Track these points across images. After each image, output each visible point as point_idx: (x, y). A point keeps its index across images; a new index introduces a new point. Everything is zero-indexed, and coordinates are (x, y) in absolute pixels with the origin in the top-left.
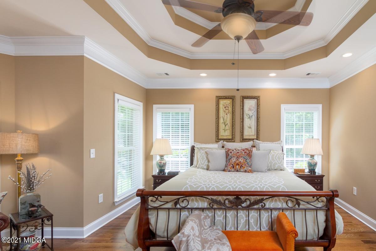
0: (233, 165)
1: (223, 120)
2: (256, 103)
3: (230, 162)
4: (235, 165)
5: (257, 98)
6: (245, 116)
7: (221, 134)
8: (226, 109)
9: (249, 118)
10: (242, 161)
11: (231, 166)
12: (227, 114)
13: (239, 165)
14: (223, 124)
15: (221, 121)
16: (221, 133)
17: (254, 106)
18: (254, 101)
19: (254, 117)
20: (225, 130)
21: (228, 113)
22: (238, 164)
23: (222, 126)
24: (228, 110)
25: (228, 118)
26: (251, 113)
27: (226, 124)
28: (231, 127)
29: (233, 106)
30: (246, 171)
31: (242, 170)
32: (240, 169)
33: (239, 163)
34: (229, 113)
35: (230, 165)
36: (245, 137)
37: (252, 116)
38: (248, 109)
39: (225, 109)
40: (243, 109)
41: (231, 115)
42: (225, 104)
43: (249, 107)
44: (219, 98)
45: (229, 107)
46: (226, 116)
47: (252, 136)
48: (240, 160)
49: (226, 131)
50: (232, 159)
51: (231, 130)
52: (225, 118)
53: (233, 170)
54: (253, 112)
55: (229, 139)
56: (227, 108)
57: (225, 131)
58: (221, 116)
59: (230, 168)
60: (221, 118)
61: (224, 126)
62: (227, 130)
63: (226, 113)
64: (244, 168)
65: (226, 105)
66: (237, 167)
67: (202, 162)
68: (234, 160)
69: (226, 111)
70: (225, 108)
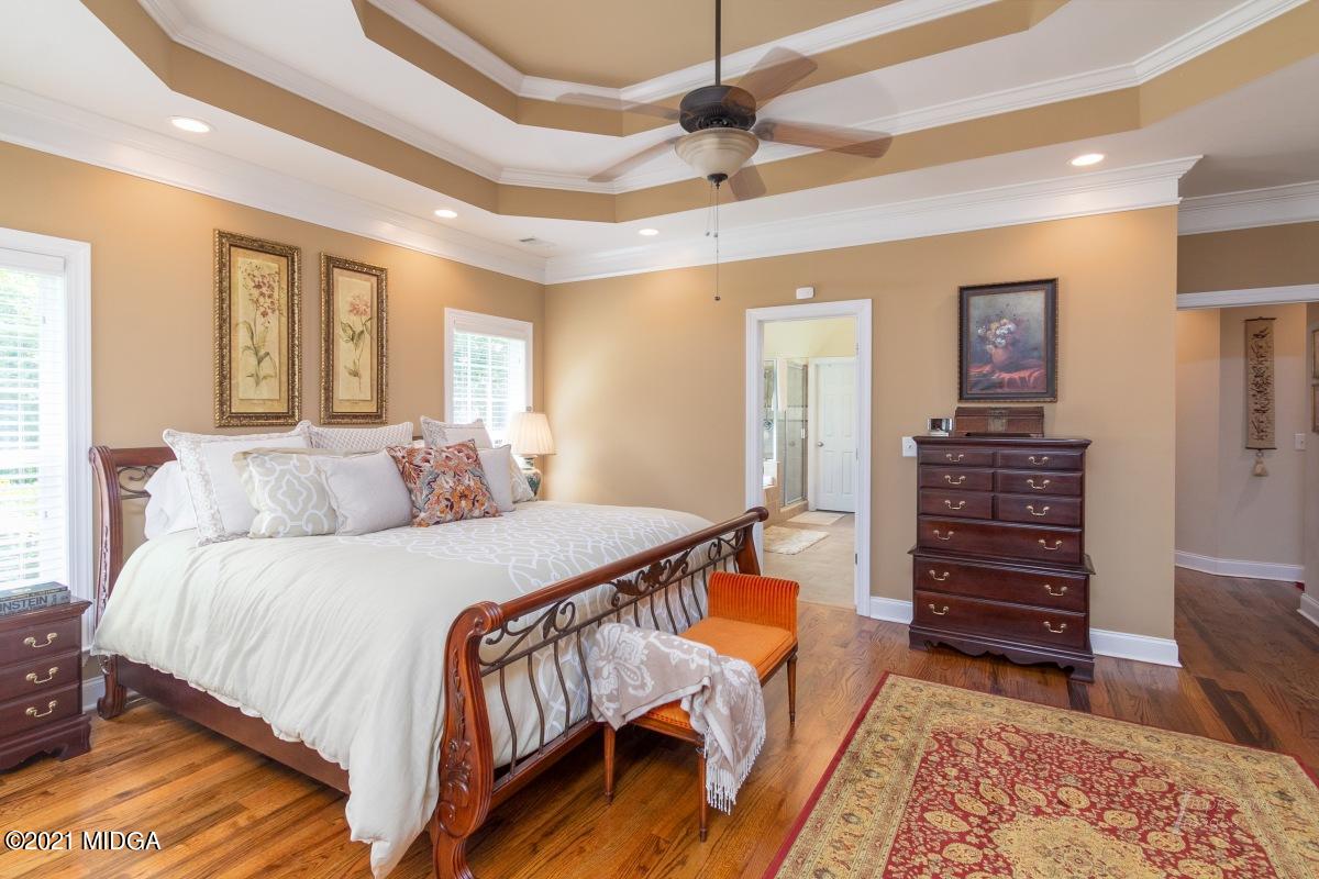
0: (448, 500)
1: (248, 335)
2: (375, 290)
3: (437, 491)
4: (457, 499)
5: (378, 274)
6: (338, 331)
7: (241, 396)
8: (262, 294)
9: (352, 339)
10: (472, 484)
11: (445, 503)
12: (264, 314)
13: (466, 496)
14: (247, 352)
15: (241, 338)
16: (241, 389)
17: (367, 298)
18: (369, 284)
19: (367, 336)
20: (258, 379)
21: (269, 311)
22: (463, 496)
23: (243, 362)
24: (270, 297)
25: (273, 330)
26: (357, 323)
27: (262, 353)
28: (285, 368)
29: (291, 284)
30: (487, 513)
31: (476, 512)
32: (471, 510)
33: (466, 493)
34: (277, 312)
35: (438, 502)
36: (338, 408)
37: (362, 332)
38: (348, 308)
39: (256, 292)
40: (329, 303)
41: (284, 320)
42: (256, 273)
43: (350, 299)
44: (230, 242)
45: (276, 285)
46: (260, 320)
47: (361, 404)
48: (467, 482)
49: (263, 383)
50: (441, 480)
51: (284, 378)
52: (259, 329)
53: (449, 517)
54: (364, 318)
55: (277, 416)
56: (264, 290)
57: (257, 384)
58: (241, 320)
59: (442, 512)
60: (241, 325)
61: (253, 360)
62: (265, 378)
63: (262, 309)
64: (483, 505)
65: (263, 276)
66: (463, 503)
67: (290, 507)
68: (447, 482)
69: (261, 300)
70: (258, 286)
